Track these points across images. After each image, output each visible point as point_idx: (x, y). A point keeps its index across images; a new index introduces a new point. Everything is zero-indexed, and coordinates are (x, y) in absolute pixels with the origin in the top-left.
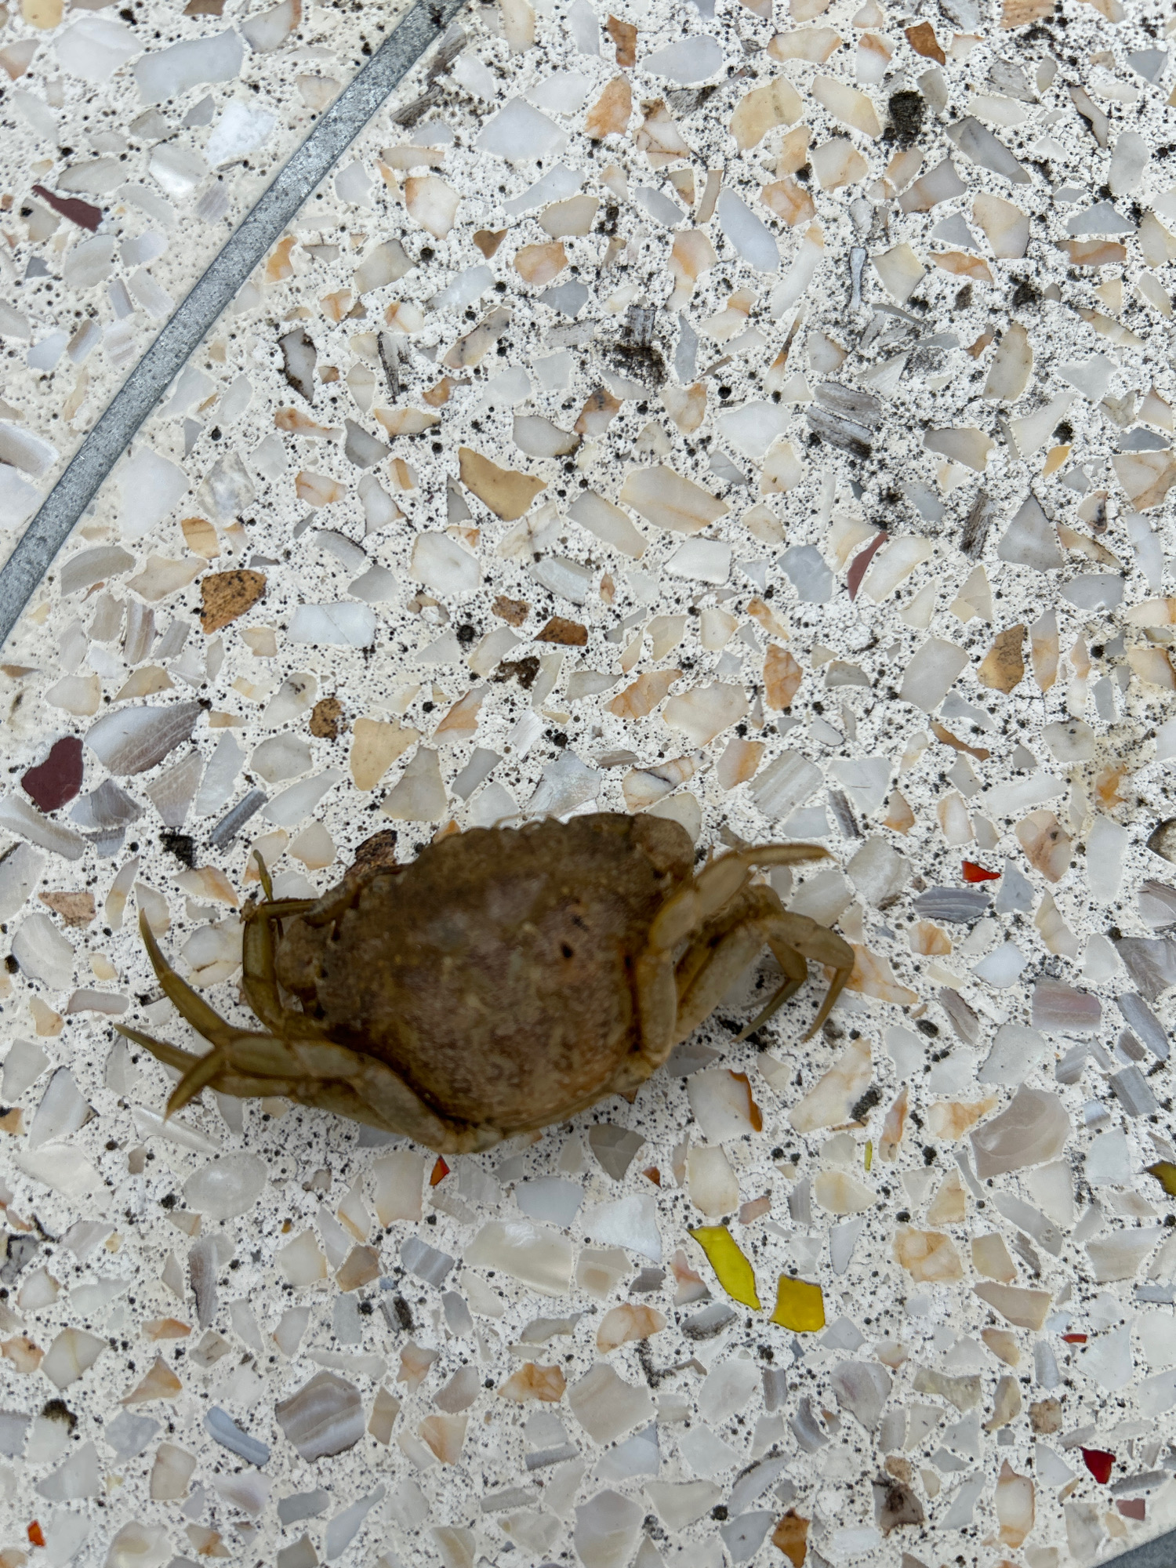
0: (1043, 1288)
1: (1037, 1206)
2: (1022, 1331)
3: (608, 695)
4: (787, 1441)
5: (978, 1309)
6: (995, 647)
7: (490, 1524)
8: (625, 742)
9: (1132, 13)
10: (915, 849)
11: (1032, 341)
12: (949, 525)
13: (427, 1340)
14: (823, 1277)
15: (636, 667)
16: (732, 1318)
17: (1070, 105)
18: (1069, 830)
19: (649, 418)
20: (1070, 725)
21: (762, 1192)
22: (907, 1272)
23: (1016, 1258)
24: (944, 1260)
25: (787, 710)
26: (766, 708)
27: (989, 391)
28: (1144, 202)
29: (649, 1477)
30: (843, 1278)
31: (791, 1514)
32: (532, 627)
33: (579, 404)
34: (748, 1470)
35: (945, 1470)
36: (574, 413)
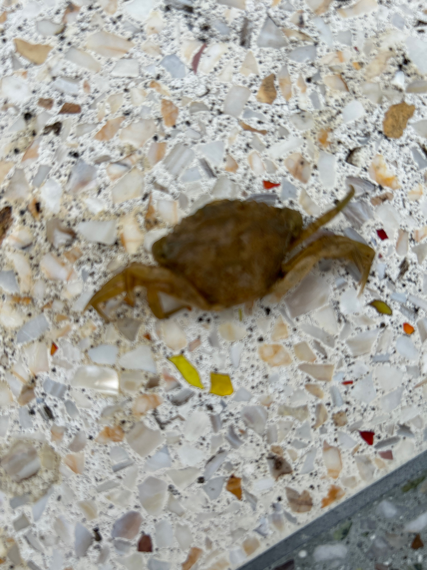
0: (329, 363)
1: (321, 327)
2: (322, 383)
3: (94, 132)
4: (226, 445)
5: (302, 376)
6: (263, 85)
7: (101, 497)
8: (105, 152)
10: (241, 179)
12: (233, 35)
14: (229, 371)
15: (104, 119)
16: (192, 394)
18: (309, 159)
19: (93, 12)
20: (301, 114)
21: (196, 337)
22: (266, 364)
23: (315, 351)
24: (282, 356)
25: (174, 126)
26: (165, 127)
29: (167, 469)
30: (238, 370)
31: (232, 477)
32: (56, 109)
33: (63, 11)
34: (210, 460)
35: (299, 448)
36: (61, 15)
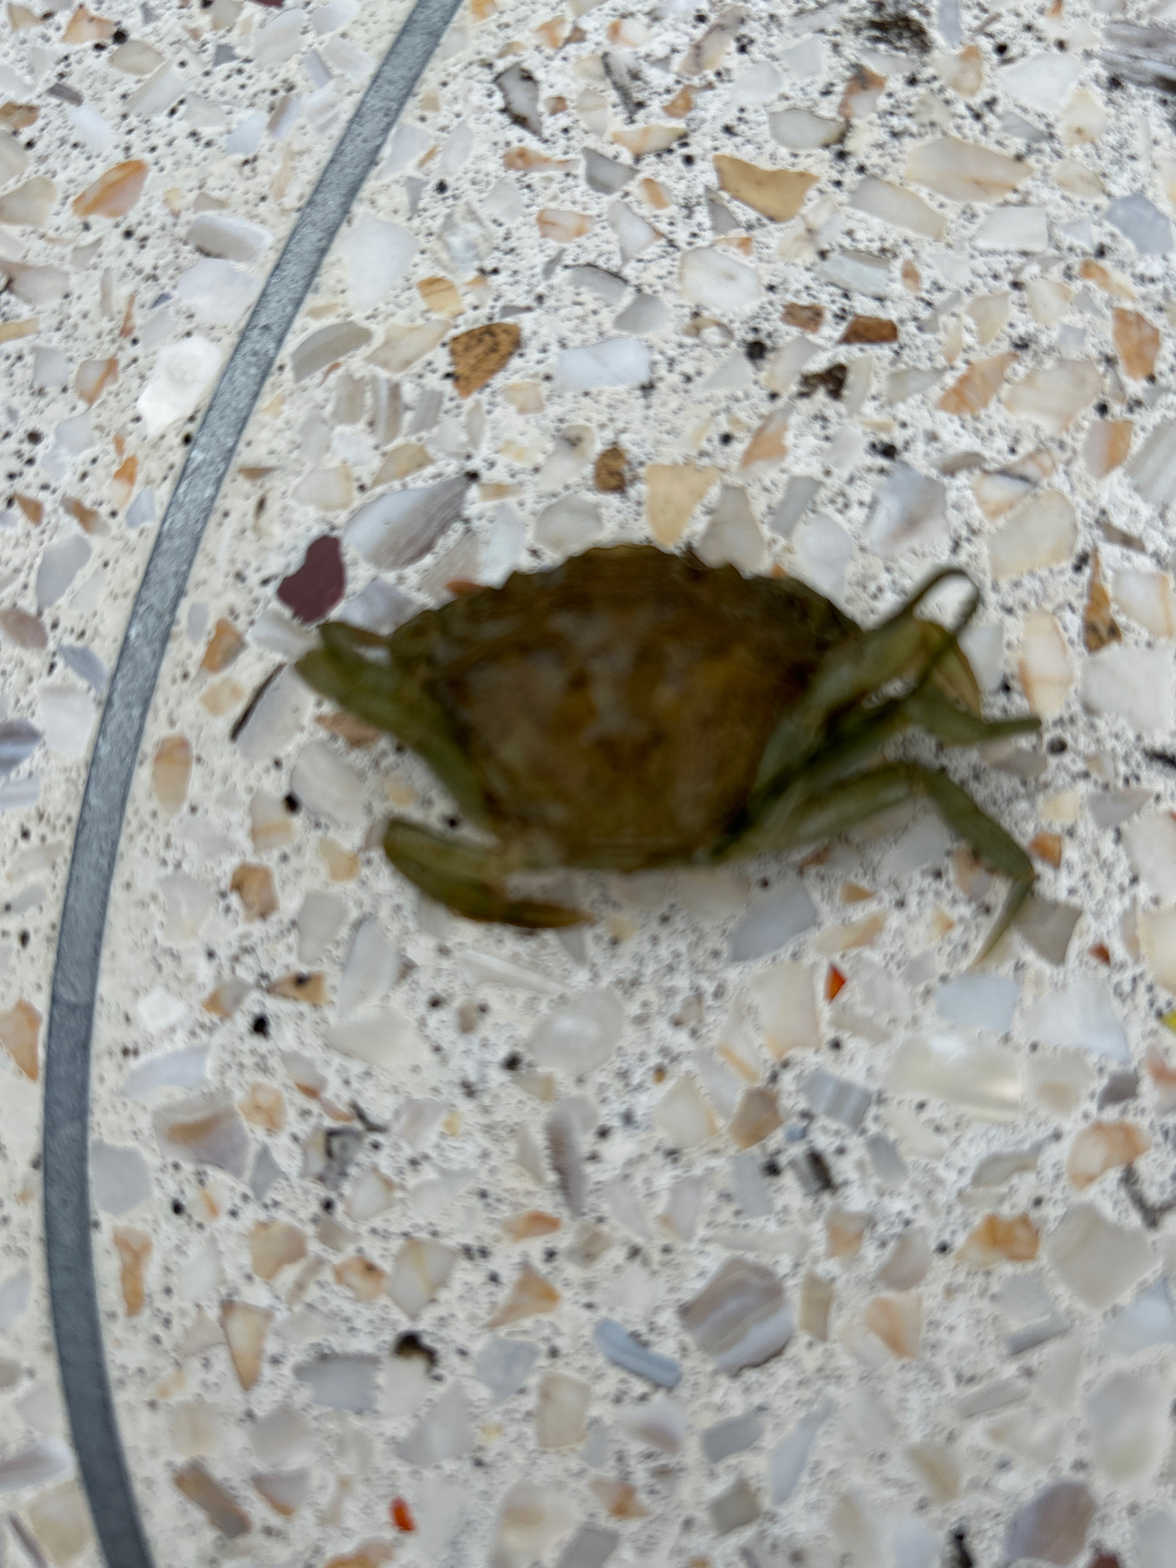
3: (935, 392)
7: (975, 1434)
8: (967, 443)
13: (856, 1199)
15: (961, 356)
19: (921, 90)
25: (1152, 379)
26: (1126, 380)
32: (832, 330)
33: (840, 88)
36: (836, 99)
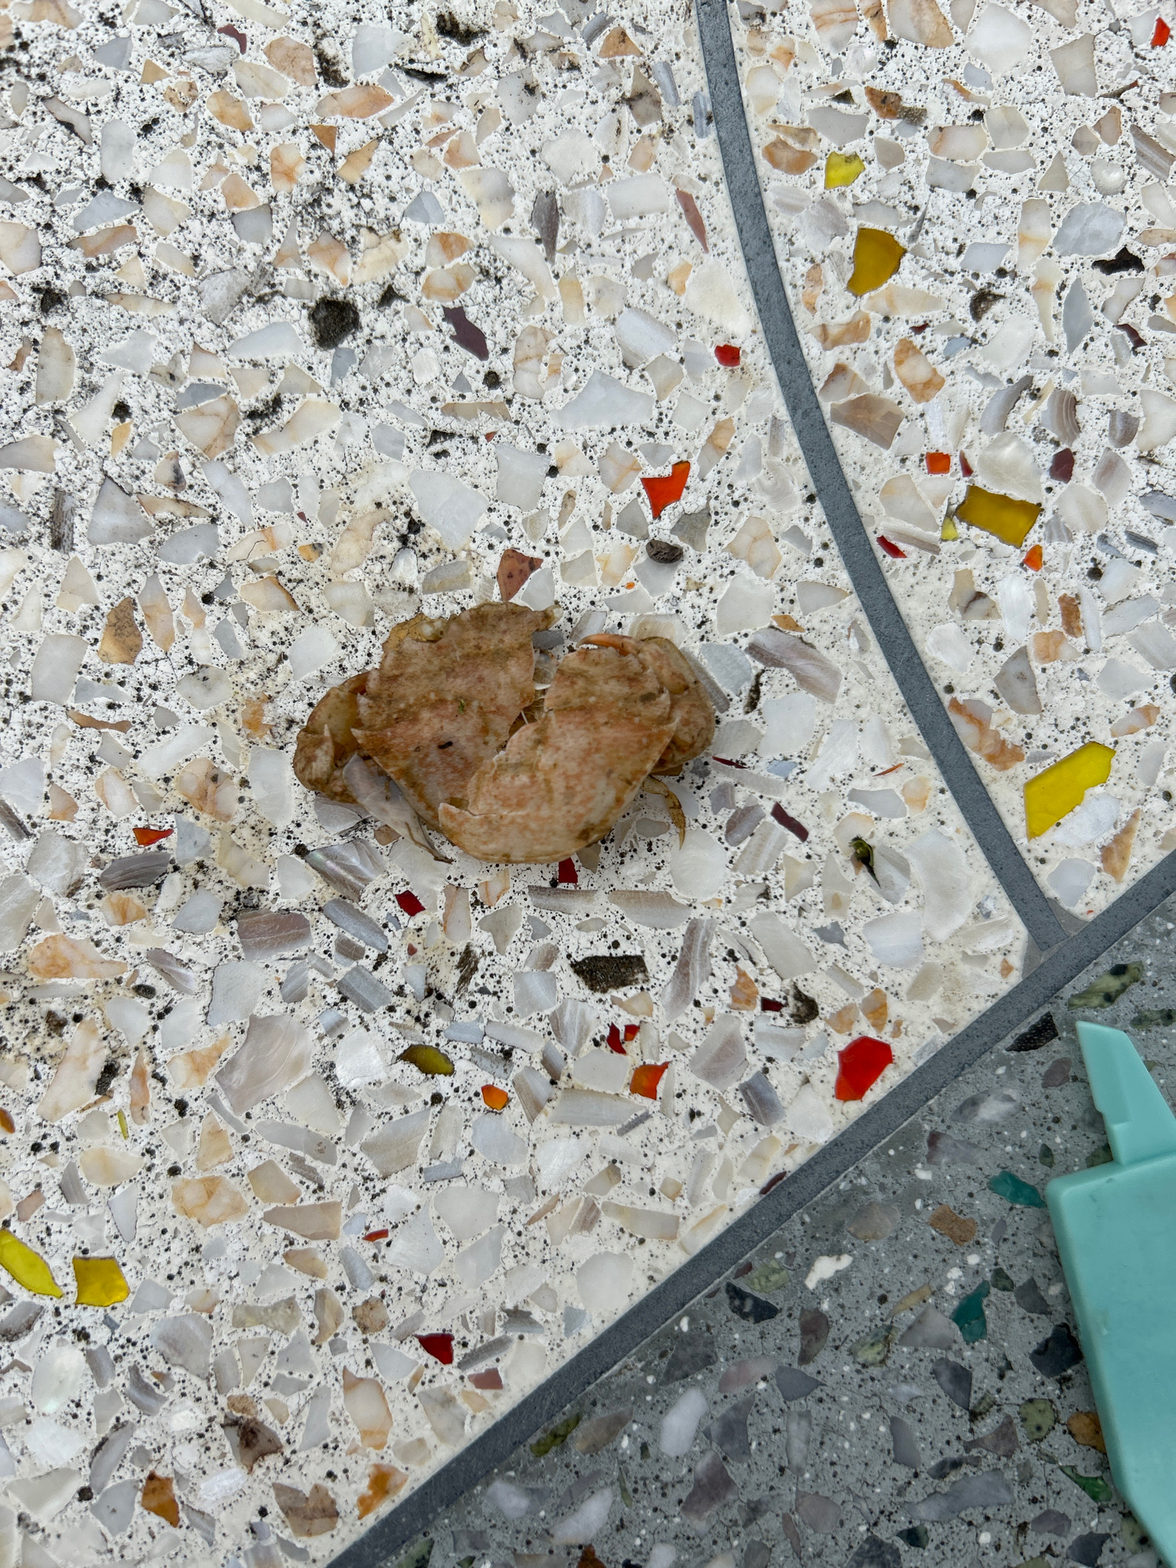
0: (329, 1199)
1: (301, 1124)
2: (322, 1244)
4: (128, 1411)
5: (273, 1236)
6: (109, 626)
9: (88, 13)
10: (85, 832)
11: (68, 339)
12: (35, 529)
14: (114, 1249)
16: (41, 1310)
17: (48, 118)
18: (227, 768)
20: (199, 673)
21: (32, 1188)
22: (194, 1221)
23: (295, 1179)
24: (225, 1200)
27: (40, 397)
28: (140, 180)
29: (9, 1479)
30: (133, 1244)
31: (152, 1477)
34: (98, 1449)
35: (287, 1394)
